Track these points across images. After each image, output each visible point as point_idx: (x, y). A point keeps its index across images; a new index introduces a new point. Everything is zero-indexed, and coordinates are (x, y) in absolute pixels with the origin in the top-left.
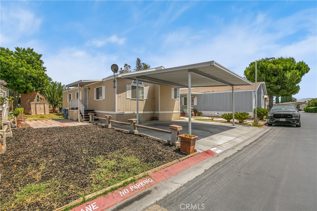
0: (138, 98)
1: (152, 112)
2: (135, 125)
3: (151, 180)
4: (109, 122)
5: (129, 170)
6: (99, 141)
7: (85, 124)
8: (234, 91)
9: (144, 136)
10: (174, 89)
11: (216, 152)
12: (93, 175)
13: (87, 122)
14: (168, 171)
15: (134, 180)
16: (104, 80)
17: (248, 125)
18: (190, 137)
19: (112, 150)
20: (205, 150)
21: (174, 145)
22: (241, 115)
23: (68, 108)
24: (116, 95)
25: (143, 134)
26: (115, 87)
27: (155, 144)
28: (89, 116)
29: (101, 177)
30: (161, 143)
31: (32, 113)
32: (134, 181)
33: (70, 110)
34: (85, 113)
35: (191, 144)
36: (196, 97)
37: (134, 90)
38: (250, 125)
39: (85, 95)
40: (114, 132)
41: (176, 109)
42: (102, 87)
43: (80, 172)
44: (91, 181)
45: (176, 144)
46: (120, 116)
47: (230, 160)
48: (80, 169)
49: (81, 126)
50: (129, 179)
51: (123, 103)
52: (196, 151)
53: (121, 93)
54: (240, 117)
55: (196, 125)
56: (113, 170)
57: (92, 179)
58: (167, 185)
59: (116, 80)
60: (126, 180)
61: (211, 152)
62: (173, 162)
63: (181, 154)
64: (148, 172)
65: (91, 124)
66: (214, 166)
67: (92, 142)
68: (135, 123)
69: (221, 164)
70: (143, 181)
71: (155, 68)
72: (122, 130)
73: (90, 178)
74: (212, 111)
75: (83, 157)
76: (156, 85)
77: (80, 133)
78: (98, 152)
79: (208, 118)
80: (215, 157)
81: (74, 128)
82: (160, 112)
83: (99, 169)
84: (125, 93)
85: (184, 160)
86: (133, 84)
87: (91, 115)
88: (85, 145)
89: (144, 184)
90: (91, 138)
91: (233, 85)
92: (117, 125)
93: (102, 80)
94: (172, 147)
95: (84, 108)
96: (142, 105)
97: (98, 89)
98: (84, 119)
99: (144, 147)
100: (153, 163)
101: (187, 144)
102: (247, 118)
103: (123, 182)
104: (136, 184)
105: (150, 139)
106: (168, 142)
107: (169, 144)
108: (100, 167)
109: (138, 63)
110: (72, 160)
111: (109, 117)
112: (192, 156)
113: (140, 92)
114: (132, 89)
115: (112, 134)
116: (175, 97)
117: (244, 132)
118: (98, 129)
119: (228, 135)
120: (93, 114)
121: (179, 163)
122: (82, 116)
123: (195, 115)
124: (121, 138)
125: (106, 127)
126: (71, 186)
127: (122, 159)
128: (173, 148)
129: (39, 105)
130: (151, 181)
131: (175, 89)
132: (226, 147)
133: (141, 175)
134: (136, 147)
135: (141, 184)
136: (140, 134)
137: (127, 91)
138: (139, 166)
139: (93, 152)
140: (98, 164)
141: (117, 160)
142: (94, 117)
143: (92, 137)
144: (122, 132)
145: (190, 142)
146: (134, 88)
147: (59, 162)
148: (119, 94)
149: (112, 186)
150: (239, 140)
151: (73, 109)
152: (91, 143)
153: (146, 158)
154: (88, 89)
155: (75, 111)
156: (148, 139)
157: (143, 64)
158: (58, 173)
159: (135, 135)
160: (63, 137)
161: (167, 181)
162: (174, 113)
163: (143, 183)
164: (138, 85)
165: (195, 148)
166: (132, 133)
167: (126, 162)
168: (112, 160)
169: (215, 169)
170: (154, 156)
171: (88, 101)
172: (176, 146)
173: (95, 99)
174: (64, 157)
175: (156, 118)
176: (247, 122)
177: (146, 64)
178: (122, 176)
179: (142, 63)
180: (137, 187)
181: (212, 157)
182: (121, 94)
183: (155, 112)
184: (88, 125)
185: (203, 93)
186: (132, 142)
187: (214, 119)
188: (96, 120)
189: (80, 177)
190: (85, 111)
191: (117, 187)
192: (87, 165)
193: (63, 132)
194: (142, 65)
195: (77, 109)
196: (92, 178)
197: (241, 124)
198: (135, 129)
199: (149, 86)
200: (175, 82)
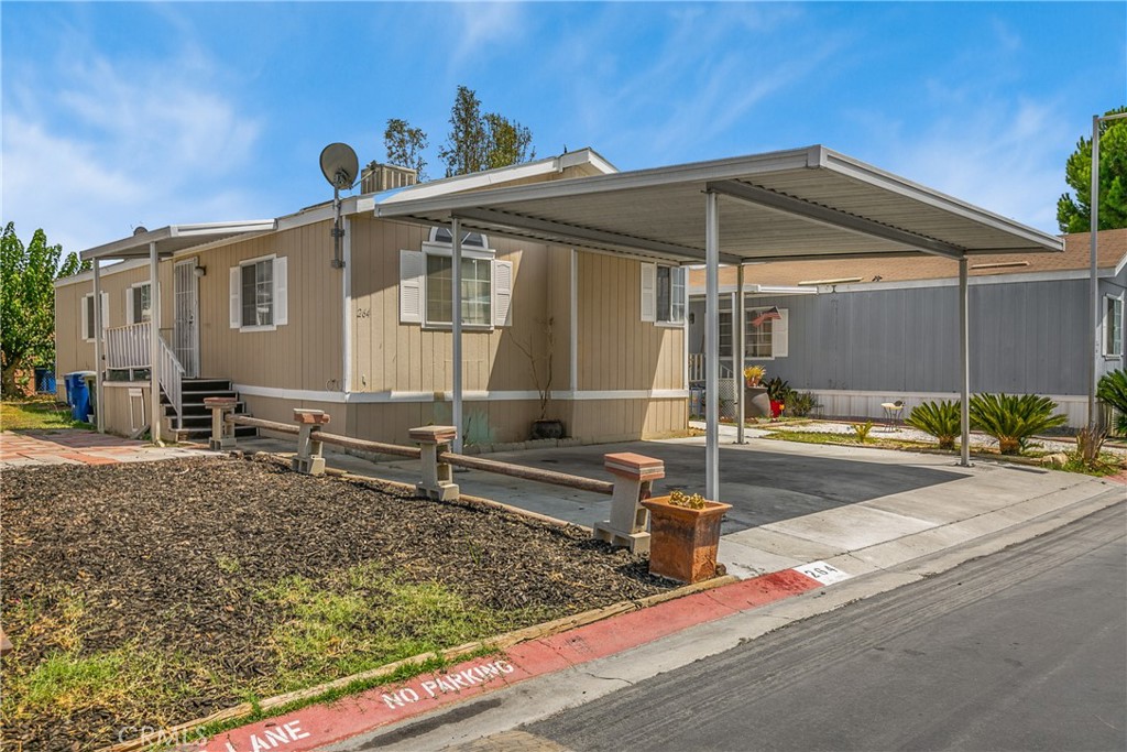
0: (460, 320)
1: (535, 395)
2: (444, 454)
3: (509, 666)
4: (315, 442)
5: (420, 631)
6: (279, 527)
7: (193, 453)
8: (970, 282)
9: (486, 510)
10: (653, 267)
11: (817, 579)
12: (278, 638)
13: (198, 445)
14: (580, 639)
15: (439, 664)
16: (283, 226)
17: (1046, 465)
18: (694, 506)
19: (340, 560)
20: (770, 569)
21: (625, 544)
22: (1008, 414)
23: (94, 373)
24: (348, 301)
25: (485, 500)
26: (341, 265)
27: (535, 543)
28: (210, 412)
29: (310, 646)
30: (568, 537)
32: (438, 667)
33: (105, 384)
34: (185, 399)
35: (698, 538)
36: (784, 314)
37: (441, 276)
38: (1056, 466)
39: (183, 302)
40: (340, 490)
41: (668, 375)
42: (271, 261)
43: (224, 627)
44: (271, 660)
45: (634, 539)
46: (369, 413)
47: (867, 608)
48: (224, 619)
49: (173, 462)
50: (420, 659)
51: (382, 346)
52: (725, 570)
53: (370, 293)
54: (1002, 420)
55: (765, 464)
56: (353, 627)
57: (274, 653)
58: (569, 682)
59: (346, 225)
60: (408, 661)
61: (796, 577)
62: (608, 611)
63: (654, 580)
64: (498, 638)
65: (219, 453)
66: (787, 626)
67: (248, 529)
68: (442, 448)
69: (820, 620)
70: (476, 669)
71: (549, 159)
72: (382, 481)
73: (268, 650)
74: (869, 389)
75: (221, 581)
76: (559, 250)
77: (180, 494)
78: (283, 567)
79: (842, 428)
80: (807, 598)
81: (145, 470)
82: (578, 395)
83: (297, 623)
84: (391, 292)
85: (657, 603)
86: (432, 246)
87: (217, 408)
88: (221, 540)
89: (479, 677)
90: (238, 516)
91: (965, 251)
92: (350, 459)
93: (271, 227)
94: (612, 553)
95: (181, 369)
96: (481, 354)
97: (249, 274)
98: (180, 429)
99: (486, 553)
100: (518, 611)
101: (681, 536)
102: (1040, 426)
103: (394, 666)
104: (448, 677)
105: (516, 522)
106: (600, 531)
107: (601, 543)
108: (300, 618)
109: (463, 114)
110: (182, 591)
111: (312, 420)
112: (699, 591)
113: (474, 284)
114: (429, 272)
115: (334, 497)
116: (663, 314)
117: (1003, 498)
118: (262, 476)
119: (909, 510)
120: (230, 404)
121: (631, 616)
122: (171, 412)
123: (777, 412)
124: (378, 514)
125: (301, 467)
126: (202, 672)
127: (390, 594)
128: (619, 559)
130: (507, 669)
131: (659, 268)
132: (878, 562)
133: (467, 648)
134: (447, 553)
135: (468, 675)
136: (470, 502)
137: (403, 283)
138: (459, 618)
139: (258, 564)
140: (290, 607)
141: (365, 597)
142: (233, 417)
143: (240, 510)
144: (379, 490)
145: (693, 528)
146: (436, 264)
147: (130, 596)
148: (360, 300)
149: (354, 678)
150: (959, 534)
151: (119, 375)
152: (241, 534)
153: (490, 594)
154: (196, 273)
155: (134, 390)
156: (506, 520)
157: (493, 120)
158: (139, 630)
159: (446, 503)
160: (108, 509)
161: (571, 672)
162: (657, 400)
163: (474, 673)
164: (459, 250)
165: (719, 560)
166: (429, 495)
167: (406, 605)
168: (346, 598)
169: (785, 636)
170: (526, 586)
171: (196, 332)
172: (631, 553)
173: (233, 325)
174: (142, 581)
175: (558, 427)
176: (1046, 449)
177: (511, 124)
178: (388, 646)
179: (485, 118)
180: (451, 684)
181: (793, 598)
182: (373, 296)
183: (555, 395)
184: (210, 459)
185: (823, 290)
186: (432, 531)
187: (871, 434)
188: (246, 433)
189: (229, 644)
190: (185, 387)
191: (375, 680)
192: (248, 607)
193: (99, 490)
194: (487, 128)
195: (142, 374)
196: (274, 650)
197: (1007, 461)
198: (443, 477)
199: (518, 255)
200: (655, 235)
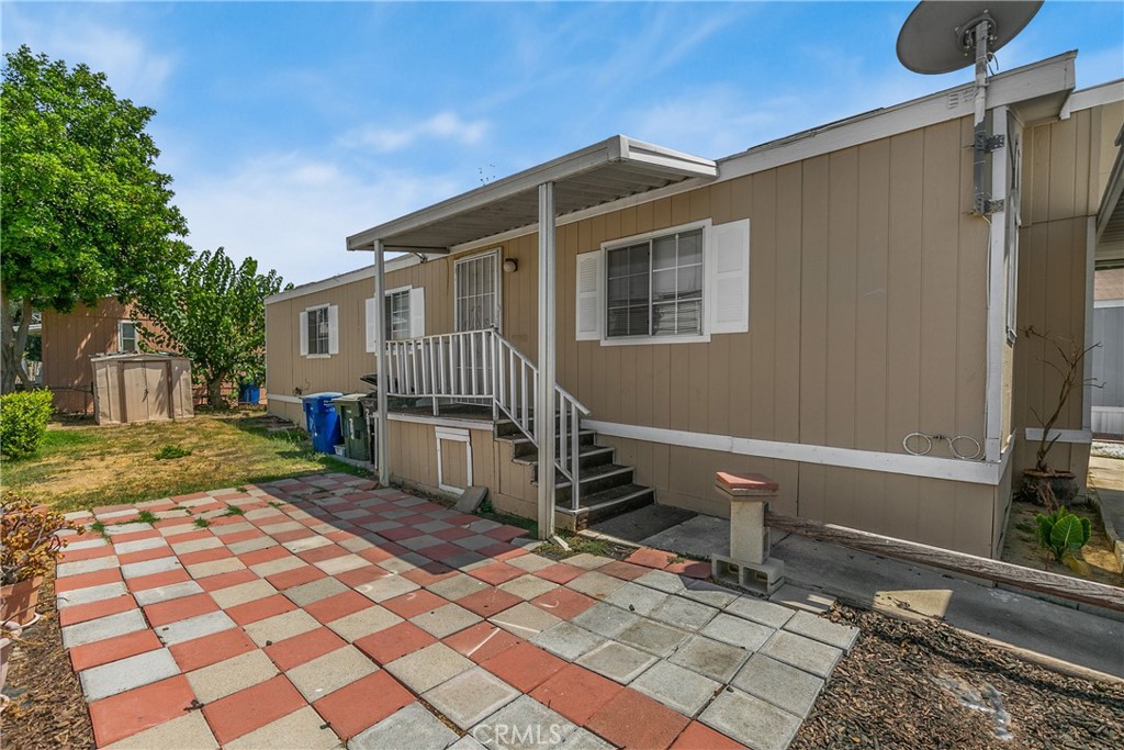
26: (988, 209)
31: (104, 415)
33: (387, 417)
98: (577, 510)
129: (139, 370)
154: (504, 269)
155: (447, 428)
